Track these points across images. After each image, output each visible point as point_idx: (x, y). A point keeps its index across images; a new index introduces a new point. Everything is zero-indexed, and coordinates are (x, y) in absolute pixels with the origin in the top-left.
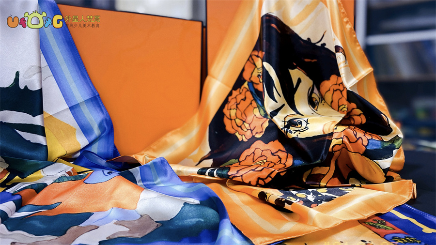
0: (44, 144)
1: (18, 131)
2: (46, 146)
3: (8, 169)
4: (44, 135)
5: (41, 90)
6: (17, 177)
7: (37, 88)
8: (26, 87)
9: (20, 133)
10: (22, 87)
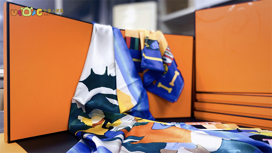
0: (118, 105)
1: (107, 98)
2: (118, 106)
3: (104, 118)
4: (117, 100)
5: (116, 76)
6: (109, 123)
7: (114, 75)
8: (110, 74)
9: (108, 99)
10: (109, 75)
